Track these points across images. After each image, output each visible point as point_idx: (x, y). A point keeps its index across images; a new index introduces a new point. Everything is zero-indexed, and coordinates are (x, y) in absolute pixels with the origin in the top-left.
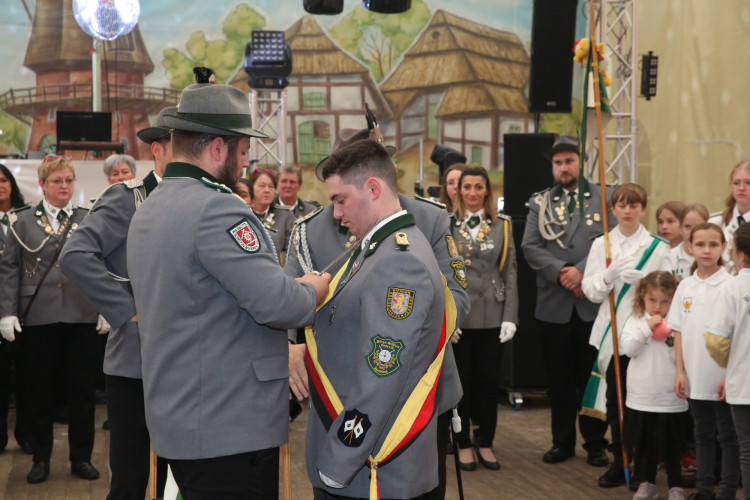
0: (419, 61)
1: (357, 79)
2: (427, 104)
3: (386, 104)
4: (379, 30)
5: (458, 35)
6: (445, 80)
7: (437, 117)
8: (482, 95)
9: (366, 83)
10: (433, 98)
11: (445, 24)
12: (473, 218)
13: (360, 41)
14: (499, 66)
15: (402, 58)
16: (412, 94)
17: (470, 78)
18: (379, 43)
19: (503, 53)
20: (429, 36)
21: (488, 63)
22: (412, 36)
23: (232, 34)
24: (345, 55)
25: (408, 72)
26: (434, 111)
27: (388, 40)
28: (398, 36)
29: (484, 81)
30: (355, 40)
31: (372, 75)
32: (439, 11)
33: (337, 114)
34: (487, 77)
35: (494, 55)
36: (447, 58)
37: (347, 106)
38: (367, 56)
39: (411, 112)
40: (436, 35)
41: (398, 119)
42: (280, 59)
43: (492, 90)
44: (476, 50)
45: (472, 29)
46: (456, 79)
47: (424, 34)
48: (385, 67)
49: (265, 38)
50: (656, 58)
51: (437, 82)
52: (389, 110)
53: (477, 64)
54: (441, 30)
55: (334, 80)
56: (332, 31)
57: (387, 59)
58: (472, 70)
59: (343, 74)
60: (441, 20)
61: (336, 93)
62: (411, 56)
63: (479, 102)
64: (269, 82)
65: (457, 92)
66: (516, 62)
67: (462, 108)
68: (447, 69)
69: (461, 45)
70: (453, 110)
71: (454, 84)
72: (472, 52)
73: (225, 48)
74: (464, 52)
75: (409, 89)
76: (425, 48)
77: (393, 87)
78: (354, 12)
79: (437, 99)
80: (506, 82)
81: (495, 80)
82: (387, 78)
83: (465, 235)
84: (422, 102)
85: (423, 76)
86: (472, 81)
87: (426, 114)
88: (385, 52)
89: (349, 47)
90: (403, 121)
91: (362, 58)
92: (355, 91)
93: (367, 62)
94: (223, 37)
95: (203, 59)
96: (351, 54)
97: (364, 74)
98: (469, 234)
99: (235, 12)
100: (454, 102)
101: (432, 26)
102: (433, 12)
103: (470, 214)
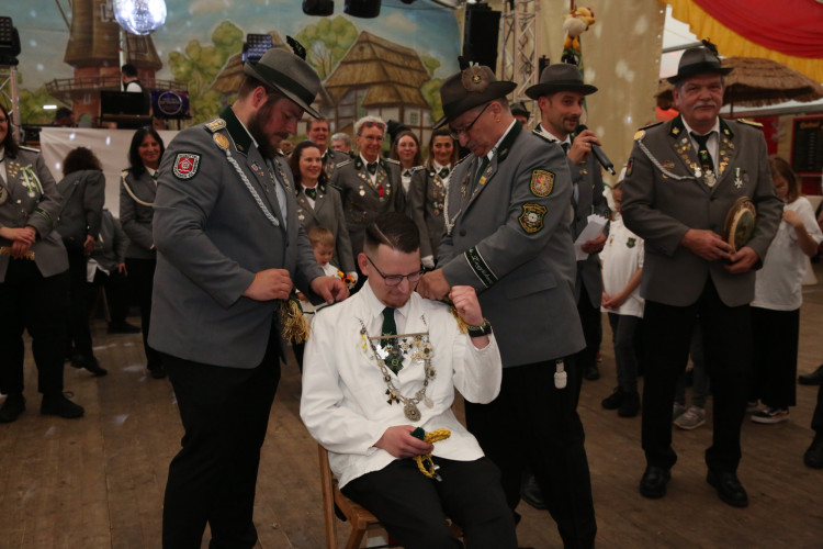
0: (350, 66)
2: (356, 97)
3: (328, 97)
4: (323, 44)
5: (377, 49)
6: (367, 81)
7: (363, 106)
8: (393, 92)
10: (360, 93)
11: (368, 42)
12: (443, 170)
13: (310, 51)
14: (403, 72)
15: (339, 62)
16: (345, 90)
17: (385, 79)
18: (323, 53)
19: (406, 63)
20: (356, 49)
21: (397, 70)
22: (346, 49)
23: (219, 43)
25: (343, 74)
26: (360, 102)
27: (329, 51)
28: (337, 48)
29: (394, 82)
32: (364, 32)
34: (396, 79)
35: (400, 64)
36: (369, 65)
38: (314, 62)
39: (345, 102)
40: (361, 49)
41: (336, 107)
43: (399, 88)
44: (389, 60)
45: (386, 46)
46: (375, 80)
47: (353, 48)
48: (327, 70)
50: (548, 60)
51: (363, 82)
52: (330, 101)
53: (390, 70)
54: (364, 45)
57: (328, 65)
58: (386, 73)
60: (365, 38)
62: (345, 63)
63: (391, 96)
65: (376, 89)
66: (415, 70)
67: (379, 100)
68: (369, 73)
69: (378, 56)
70: (373, 101)
71: (374, 84)
72: (386, 62)
73: (214, 53)
74: (380, 61)
75: (343, 86)
76: (355, 58)
77: (333, 84)
78: (305, 30)
79: (363, 94)
80: (409, 83)
81: (401, 81)
82: (328, 77)
83: (438, 184)
84: (352, 96)
85: (353, 77)
86: (386, 82)
87: (355, 104)
88: (327, 60)
90: (339, 108)
94: (212, 45)
95: (199, 60)
98: (441, 183)
99: (221, 27)
100: (374, 96)
101: (359, 42)
102: (360, 32)
103: (441, 167)
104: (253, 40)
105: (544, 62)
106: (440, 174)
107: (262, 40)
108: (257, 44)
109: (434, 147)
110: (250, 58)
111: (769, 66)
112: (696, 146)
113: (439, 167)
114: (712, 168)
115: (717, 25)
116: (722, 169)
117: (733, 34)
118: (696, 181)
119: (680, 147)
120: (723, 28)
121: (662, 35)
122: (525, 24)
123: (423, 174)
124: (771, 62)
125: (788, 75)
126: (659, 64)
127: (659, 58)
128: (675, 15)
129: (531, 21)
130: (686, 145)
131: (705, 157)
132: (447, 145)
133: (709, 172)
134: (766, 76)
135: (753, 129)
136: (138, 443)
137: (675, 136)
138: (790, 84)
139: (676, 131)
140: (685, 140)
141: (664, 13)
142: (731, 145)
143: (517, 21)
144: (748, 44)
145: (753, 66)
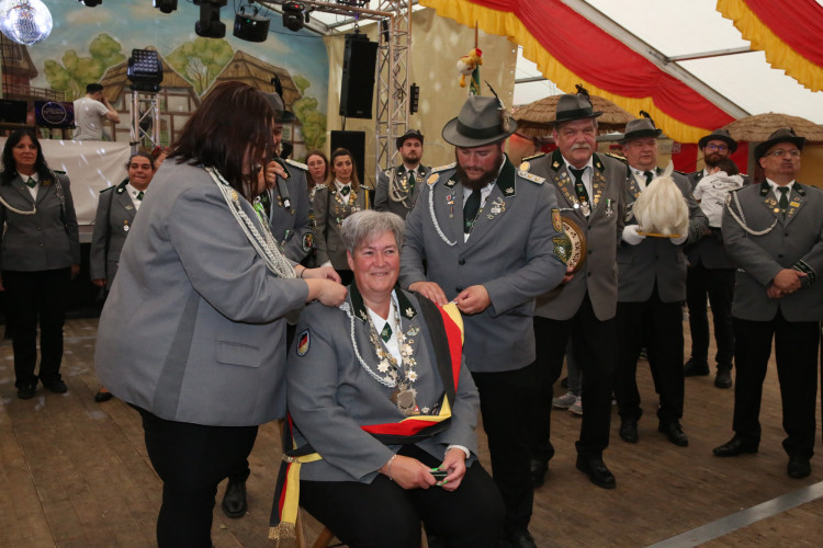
1: (185, 92)
4: (200, 60)
5: (251, 67)
9: (191, 95)
11: (243, 60)
12: (345, 188)
13: (187, 67)
15: (216, 79)
18: (200, 69)
20: (232, 67)
22: (222, 67)
23: (96, 55)
24: (177, 75)
27: (206, 67)
28: (213, 65)
30: (184, 65)
31: (195, 90)
32: (239, 51)
33: (172, 115)
37: (181, 109)
38: (191, 77)
40: (237, 67)
42: (155, 70)
44: (262, 78)
45: (260, 65)
47: (229, 66)
48: (204, 85)
49: (143, 55)
50: (418, 88)
53: (263, 88)
54: (239, 63)
55: (169, 92)
56: (167, 58)
57: (205, 80)
59: (175, 88)
60: (240, 57)
61: (171, 100)
66: (288, 88)
69: (253, 74)
73: (91, 64)
74: (255, 79)
76: (231, 75)
78: (183, 47)
82: (205, 92)
83: (339, 200)
88: (204, 75)
89: (178, 70)
91: (189, 78)
92: (184, 100)
93: (192, 81)
94: (90, 56)
95: (76, 70)
96: (181, 75)
97: (190, 89)
98: (342, 200)
99: (98, 39)
101: (233, 61)
102: (235, 51)
103: (343, 185)
104: (138, 54)
105: (414, 90)
106: (342, 192)
107: (147, 55)
108: (143, 59)
109: (336, 167)
110: (136, 72)
111: (602, 103)
112: (573, 179)
113: (340, 185)
114: (587, 199)
115: (559, 65)
116: (596, 201)
117: (572, 74)
118: (575, 211)
119: (560, 180)
120: (564, 68)
121: (514, 71)
122: (398, 55)
123: (325, 193)
124: (603, 100)
125: (617, 112)
126: (512, 96)
127: (512, 91)
128: (525, 55)
129: (403, 53)
130: (565, 178)
131: (581, 190)
132: (347, 163)
133: (585, 203)
135: (619, 162)
136: (61, 452)
137: (556, 170)
138: (618, 119)
139: (556, 165)
140: (564, 175)
141: (516, 54)
142: (602, 178)
143: (392, 52)
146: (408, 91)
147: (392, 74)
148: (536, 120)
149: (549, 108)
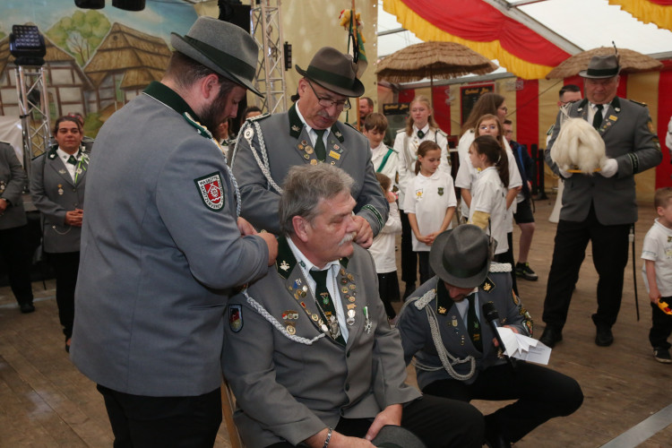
0: (106, 54)
1: (68, 65)
2: (114, 81)
3: (88, 81)
4: (79, 34)
5: (129, 39)
6: (123, 66)
7: (121, 88)
8: (147, 75)
9: (74, 67)
10: (117, 77)
11: (120, 32)
13: (67, 41)
14: (155, 58)
15: (95, 52)
16: (104, 75)
17: (139, 64)
18: (80, 42)
19: (156, 50)
20: (111, 38)
21: (149, 56)
22: (101, 39)
24: (58, 49)
25: (100, 61)
26: (119, 85)
27: (85, 40)
28: (92, 38)
29: (147, 67)
30: (64, 40)
31: (77, 62)
32: (116, 24)
33: (57, 87)
34: (148, 64)
35: (151, 51)
36: (124, 52)
37: (63, 81)
38: (73, 50)
39: (104, 86)
40: (115, 38)
41: (97, 90)
42: (38, 45)
43: (152, 72)
44: (141, 48)
45: (137, 35)
46: (130, 65)
47: (108, 38)
48: (85, 57)
49: (23, 30)
50: (290, 46)
51: (119, 67)
52: (91, 84)
53: (142, 56)
54: (118, 35)
55: (52, 66)
56: (47, 34)
57: (86, 52)
58: (139, 60)
59: (58, 61)
60: (118, 29)
61: (55, 73)
62: (101, 51)
63: (145, 79)
64: (32, 61)
65: (133, 74)
66: (165, 56)
67: (135, 83)
68: (124, 59)
69: (132, 45)
70: (130, 84)
71: (130, 68)
72: (138, 49)
74: (134, 49)
75: (101, 72)
76: (109, 46)
77: (92, 70)
78: (61, 22)
79: (120, 77)
80: (160, 67)
81: (154, 66)
82: (88, 63)
84: (110, 80)
85: (110, 63)
86: (140, 67)
87: (114, 87)
88: (84, 48)
89: (60, 44)
90: (100, 91)
91: (70, 52)
92: (67, 73)
93: (73, 54)
96: (62, 49)
97: (72, 62)
100: (130, 79)
101: (112, 33)
102: (112, 24)
104: (19, 30)
105: (287, 48)
107: (28, 31)
108: (24, 34)
110: (19, 47)
111: (458, 48)
115: (416, 17)
117: (428, 24)
120: (420, 19)
121: (377, 25)
122: (269, 16)
124: (458, 45)
125: (472, 55)
126: (376, 47)
127: (376, 42)
128: (385, 8)
129: (273, 15)
134: (457, 56)
138: (475, 62)
141: (376, 8)
143: (264, 13)
144: (438, 31)
145: (447, 48)
146: (281, 48)
147: (266, 34)
148: (401, 67)
149: (411, 56)
